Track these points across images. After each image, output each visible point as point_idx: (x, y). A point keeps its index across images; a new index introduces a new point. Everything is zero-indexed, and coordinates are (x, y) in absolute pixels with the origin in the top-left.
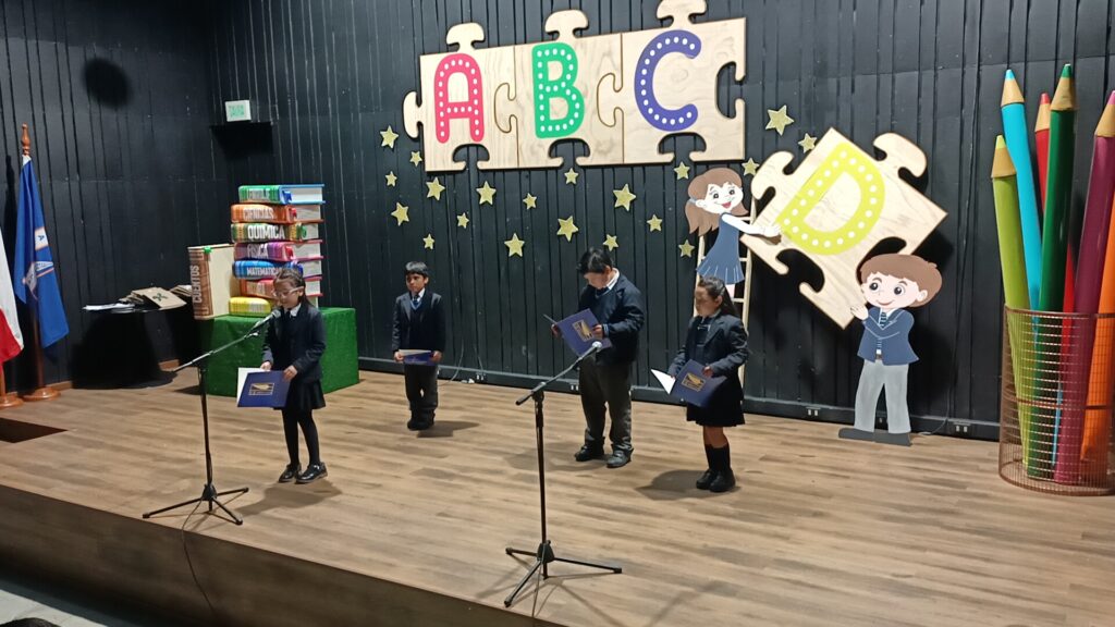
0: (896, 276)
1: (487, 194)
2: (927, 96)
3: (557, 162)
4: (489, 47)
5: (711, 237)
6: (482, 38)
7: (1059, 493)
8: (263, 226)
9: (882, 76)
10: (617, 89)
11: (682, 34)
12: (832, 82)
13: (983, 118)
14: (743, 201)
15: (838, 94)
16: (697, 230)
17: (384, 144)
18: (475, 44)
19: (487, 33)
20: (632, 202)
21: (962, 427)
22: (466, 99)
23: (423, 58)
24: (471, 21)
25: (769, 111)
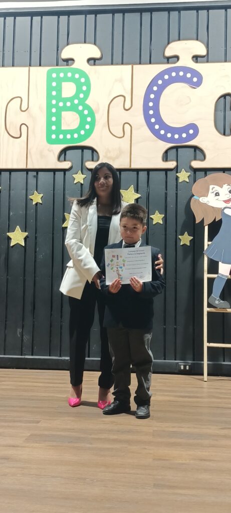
4: (3, 66)
10: (127, 108)
11: (186, 70)
16: (202, 221)
20: (137, 200)
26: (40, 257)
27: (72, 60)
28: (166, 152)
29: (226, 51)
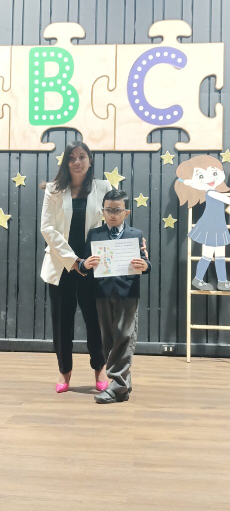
10: (111, 89)
11: (171, 50)
14: (226, 182)
16: (186, 203)
20: (121, 183)
26: (24, 240)
27: (55, 39)
28: (151, 134)
29: (210, 31)
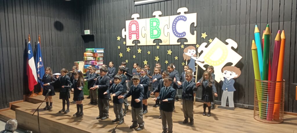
0: (231, 71)
1: (139, 51)
2: (238, 30)
3: (155, 44)
4: (140, 19)
5: (189, 61)
6: (139, 17)
7: (267, 123)
8: (91, 57)
9: (227, 26)
10: (168, 28)
11: (183, 16)
12: (216, 27)
13: (250, 36)
14: (196, 53)
15: (217, 30)
16: (186, 60)
17: (118, 40)
18: (138, 18)
19: (140, 16)
20: (171, 53)
21: (246, 106)
22: (135, 30)
23: (126, 21)
24: (137, 13)
25: (202, 33)
27: (155, 16)
28: (178, 40)
29: (193, 10)
